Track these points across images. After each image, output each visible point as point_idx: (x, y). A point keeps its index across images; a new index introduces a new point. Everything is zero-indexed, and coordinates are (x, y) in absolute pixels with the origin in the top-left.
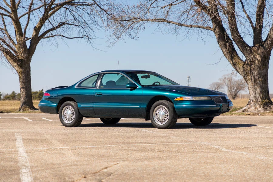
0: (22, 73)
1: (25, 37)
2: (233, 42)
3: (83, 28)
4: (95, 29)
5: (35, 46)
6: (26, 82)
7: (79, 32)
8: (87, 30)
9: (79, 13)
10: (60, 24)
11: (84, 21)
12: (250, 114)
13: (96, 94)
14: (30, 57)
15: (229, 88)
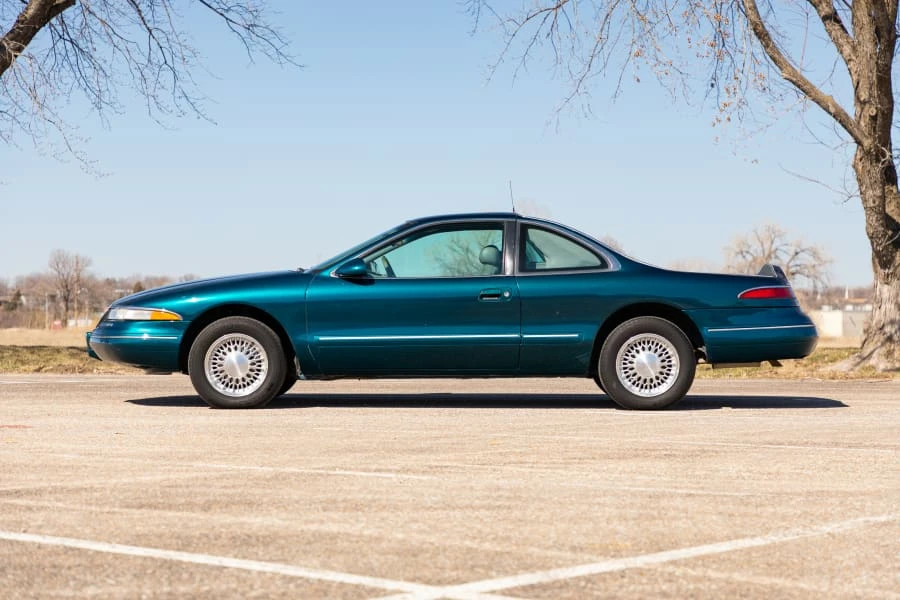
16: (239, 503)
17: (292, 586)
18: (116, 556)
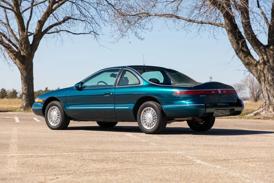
0: (23, 70)
1: (27, 32)
2: (247, 40)
3: (89, 23)
4: (102, 25)
5: (38, 41)
6: (28, 79)
7: (85, 28)
8: (93, 26)
9: (86, 8)
10: (65, 19)
11: (91, 16)
12: (260, 118)
14: (33, 53)
15: (251, 90)
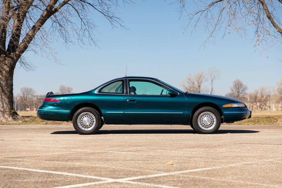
13: (128, 100)
16: (77, 159)
17: (78, 179)
18: (36, 172)
